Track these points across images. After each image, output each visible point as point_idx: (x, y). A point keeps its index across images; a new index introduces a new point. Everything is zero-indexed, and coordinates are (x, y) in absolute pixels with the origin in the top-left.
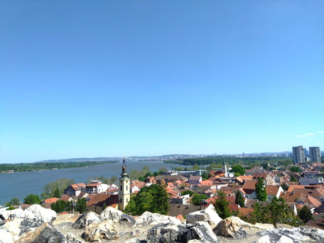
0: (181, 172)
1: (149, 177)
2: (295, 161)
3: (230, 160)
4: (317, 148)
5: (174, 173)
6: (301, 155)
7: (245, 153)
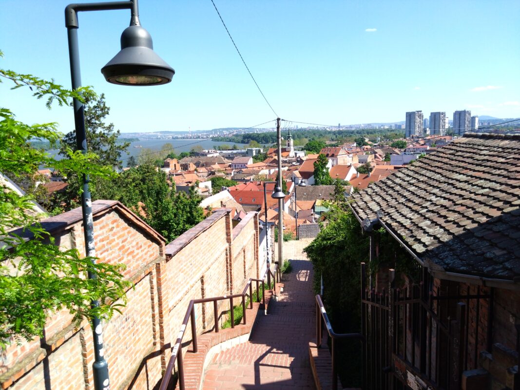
0: (224, 152)
1: (168, 160)
2: (408, 134)
3: (314, 134)
4: (443, 114)
5: (212, 154)
6: (417, 124)
7: (341, 125)
